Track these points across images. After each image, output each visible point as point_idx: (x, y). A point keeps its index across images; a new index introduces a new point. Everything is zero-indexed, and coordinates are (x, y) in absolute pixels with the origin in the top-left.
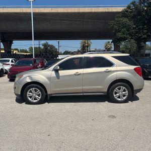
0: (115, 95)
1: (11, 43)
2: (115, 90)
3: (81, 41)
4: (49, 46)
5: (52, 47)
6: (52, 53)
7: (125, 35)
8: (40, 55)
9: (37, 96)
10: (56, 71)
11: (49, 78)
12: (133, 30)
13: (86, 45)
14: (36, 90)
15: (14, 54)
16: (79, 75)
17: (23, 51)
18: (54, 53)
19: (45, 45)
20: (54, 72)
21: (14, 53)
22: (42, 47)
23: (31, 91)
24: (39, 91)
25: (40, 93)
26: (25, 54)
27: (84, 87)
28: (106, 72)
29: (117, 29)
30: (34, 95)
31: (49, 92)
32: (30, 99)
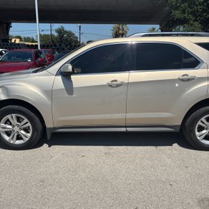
0: (197, 133)
1: (8, 26)
2: (199, 123)
3: (113, 25)
4: (66, 32)
5: (70, 34)
6: (70, 44)
7: (186, 15)
8: (51, 46)
9: (23, 132)
10: (66, 76)
11: (50, 93)
12: (199, 7)
13: (121, 32)
14: (19, 119)
15: (11, 44)
16: (118, 86)
17: (28, 39)
18: (73, 44)
19: (60, 31)
20: (60, 78)
21: (13, 41)
22: (56, 34)
23: (8, 120)
24: (26, 120)
25: (29, 124)
26: (30, 44)
27: (130, 116)
28: (183, 80)
29: (174, 4)
30: (16, 129)
31: (49, 125)
32: (7, 138)
